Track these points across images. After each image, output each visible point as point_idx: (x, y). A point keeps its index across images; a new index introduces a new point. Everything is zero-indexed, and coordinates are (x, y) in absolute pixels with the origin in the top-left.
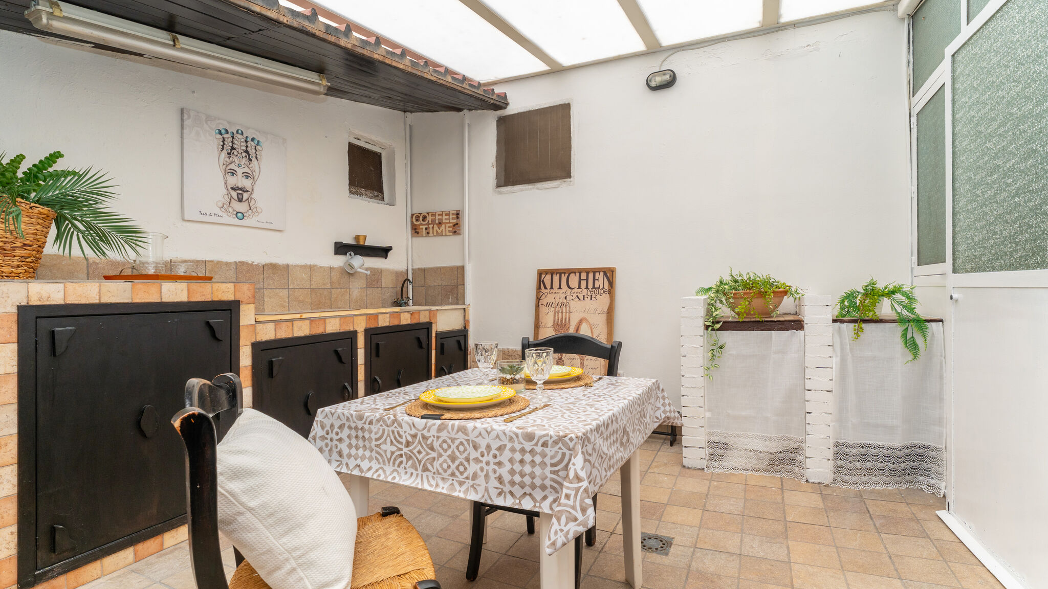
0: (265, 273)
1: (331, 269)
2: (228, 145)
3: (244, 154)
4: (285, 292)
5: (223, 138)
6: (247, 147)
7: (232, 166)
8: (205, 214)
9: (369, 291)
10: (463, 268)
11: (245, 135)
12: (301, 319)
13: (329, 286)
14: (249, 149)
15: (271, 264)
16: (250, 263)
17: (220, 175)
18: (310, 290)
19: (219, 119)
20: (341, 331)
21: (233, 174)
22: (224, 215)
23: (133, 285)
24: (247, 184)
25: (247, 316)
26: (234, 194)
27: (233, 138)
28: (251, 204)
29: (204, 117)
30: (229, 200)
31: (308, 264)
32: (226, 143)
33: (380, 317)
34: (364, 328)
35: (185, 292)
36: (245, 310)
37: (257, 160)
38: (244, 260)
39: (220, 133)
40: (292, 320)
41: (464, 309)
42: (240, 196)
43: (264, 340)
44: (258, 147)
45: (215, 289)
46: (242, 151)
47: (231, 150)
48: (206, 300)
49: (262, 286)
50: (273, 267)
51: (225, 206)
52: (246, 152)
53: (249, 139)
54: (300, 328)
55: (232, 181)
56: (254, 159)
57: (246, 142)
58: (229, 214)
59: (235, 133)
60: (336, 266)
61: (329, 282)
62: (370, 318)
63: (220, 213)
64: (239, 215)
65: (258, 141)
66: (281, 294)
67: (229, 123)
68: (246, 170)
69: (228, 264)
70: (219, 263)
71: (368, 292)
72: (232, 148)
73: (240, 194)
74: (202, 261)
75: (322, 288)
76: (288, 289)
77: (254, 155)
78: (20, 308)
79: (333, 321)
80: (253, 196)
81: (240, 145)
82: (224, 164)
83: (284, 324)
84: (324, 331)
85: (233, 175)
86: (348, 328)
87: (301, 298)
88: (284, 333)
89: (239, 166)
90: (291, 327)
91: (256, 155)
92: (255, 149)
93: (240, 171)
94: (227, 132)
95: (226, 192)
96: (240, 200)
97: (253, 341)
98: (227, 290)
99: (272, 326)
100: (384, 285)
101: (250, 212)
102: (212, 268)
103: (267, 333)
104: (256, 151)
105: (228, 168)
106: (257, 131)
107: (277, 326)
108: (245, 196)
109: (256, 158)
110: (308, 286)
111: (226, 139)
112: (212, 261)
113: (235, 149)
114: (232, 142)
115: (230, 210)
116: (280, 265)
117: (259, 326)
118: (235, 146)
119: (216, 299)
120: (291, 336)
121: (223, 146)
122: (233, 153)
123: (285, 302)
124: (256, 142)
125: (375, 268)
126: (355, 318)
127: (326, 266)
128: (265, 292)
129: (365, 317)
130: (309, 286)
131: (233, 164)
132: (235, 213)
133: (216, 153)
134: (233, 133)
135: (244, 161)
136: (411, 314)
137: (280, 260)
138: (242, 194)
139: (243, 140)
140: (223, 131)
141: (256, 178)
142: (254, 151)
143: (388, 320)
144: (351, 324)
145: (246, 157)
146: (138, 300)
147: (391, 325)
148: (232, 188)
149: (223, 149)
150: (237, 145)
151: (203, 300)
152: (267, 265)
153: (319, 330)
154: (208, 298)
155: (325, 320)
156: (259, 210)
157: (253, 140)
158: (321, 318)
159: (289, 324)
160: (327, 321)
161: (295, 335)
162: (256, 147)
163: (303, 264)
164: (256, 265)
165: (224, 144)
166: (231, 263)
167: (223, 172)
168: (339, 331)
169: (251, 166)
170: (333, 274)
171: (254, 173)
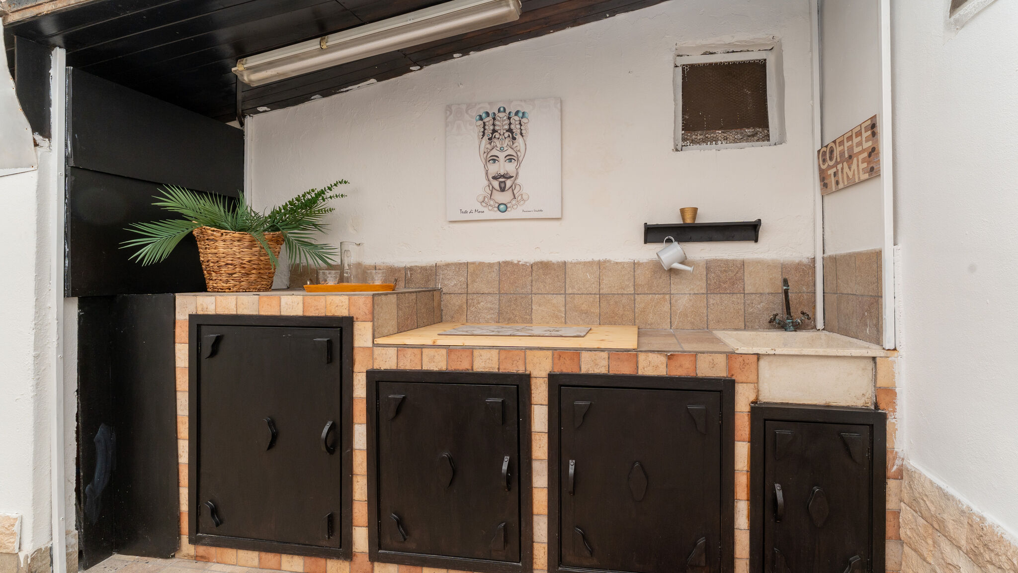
0: (534, 274)
1: (635, 265)
2: (490, 128)
3: (506, 135)
4: (561, 299)
5: (484, 123)
6: (510, 124)
7: (494, 152)
8: (466, 212)
9: (714, 300)
10: (876, 257)
11: (507, 112)
12: (434, 346)
13: (631, 290)
14: (512, 127)
15: (541, 262)
16: (516, 262)
17: (480, 164)
18: (598, 296)
19: (479, 104)
20: (501, 371)
21: (494, 160)
22: (486, 210)
23: (259, 298)
24: (510, 168)
25: (362, 336)
26: (496, 184)
27: (494, 119)
28: (515, 192)
29: (464, 107)
30: (490, 192)
31: (596, 259)
32: (487, 127)
33: (585, 355)
34: (548, 372)
35: (301, 305)
36: (360, 330)
37: (523, 136)
38: (508, 259)
39: (481, 118)
40: (422, 347)
41: (874, 358)
42: (503, 185)
43: (382, 369)
44: (524, 120)
45: (328, 303)
46: (505, 131)
47: (492, 134)
48: (320, 315)
49: (529, 291)
50: (545, 266)
51: (486, 200)
52: (510, 130)
53: (512, 115)
54: (432, 359)
55: (494, 169)
56: (518, 137)
57: (509, 118)
58: (490, 208)
59: (496, 112)
60: (645, 261)
61: (631, 284)
62: (560, 356)
63: (481, 209)
64: (502, 207)
65: (523, 113)
66: (554, 301)
67: (490, 103)
68: (510, 152)
69: (490, 265)
70: (481, 264)
71: (711, 301)
72: (494, 131)
73: (503, 181)
74: (465, 263)
75: (618, 294)
76: (565, 294)
77: (519, 131)
78: (190, 316)
79: (486, 354)
80: (518, 181)
81: (501, 125)
82: (485, 152)
83: (410, 351)
84: (470, 368)
85: (494, 162)
86: (516, 368)
87: (584, 307)
88: (409, 363)
89: (502, 149)
90: (419, 356)
91: (521, 130)
92: (520, 124)
93: (502, 156)
94: (488, 114)
95: (486, 183)
96: (503, 189)
97: (370, 367)
98: (341, 304)
99: (392, 352)
100: (749, 289)
101: (514, 202)
102: (474, 270)
103: (387, 361)
104: (521, 125)
105: (489, 156)
106: (521, 101)
107: (399, 352)
108: (509, 183)
109: (521, 134)
110: (596, 291)
111: (487, 123)
112: (473, 263)
113: (497, 132)
114: (494, 125)
115: (492, 203)
116: (553, 264)
117: (377, 351)
118: (497, 128)
119: (329, 314)
120: (419, 368)
121: (484, 132)
122: (495, 137)
123: (560, 311)
124: (520, 115)
125: (727, 261)
126: (528, 352)
127: (626, 260)
128: (533, 298)
129: (549, 353)
130: (598, 290)
131: (494, 149)
132: (497, 205)
133: (477, 142)
134: (494, 113)
135: (507, 142)
136: (670, 358)
137: (555, 257)
138: (504, 182)
139: (505, 118)
140: (484, 116)
141: (520, 159)
142: (518, 126)
143: (605, 363)
144: (521, 363)
145: (509, 136)
146: (263, 313)
147: (612, 372)
148: (494, 178)
149: (483, 135)
150: (498, 125)
151: (317, 315)
152: (536, 264)
153: (462, 365)
154: (321, 312)
155: (472, 352)
156: (525, 197)
157: (517, 113)
158: (464, 348)
159: (417, 351)
160: (476, 353)
161: (425, 368)
162: (520, 121)
163: (589, 259)
164: (523, 265)
165: (485, 129)
166: (494, 264)
167: (484, 161)
168: (497, 371)
169: (515, 145)
170: (638, 272)
171: (519, 153)
